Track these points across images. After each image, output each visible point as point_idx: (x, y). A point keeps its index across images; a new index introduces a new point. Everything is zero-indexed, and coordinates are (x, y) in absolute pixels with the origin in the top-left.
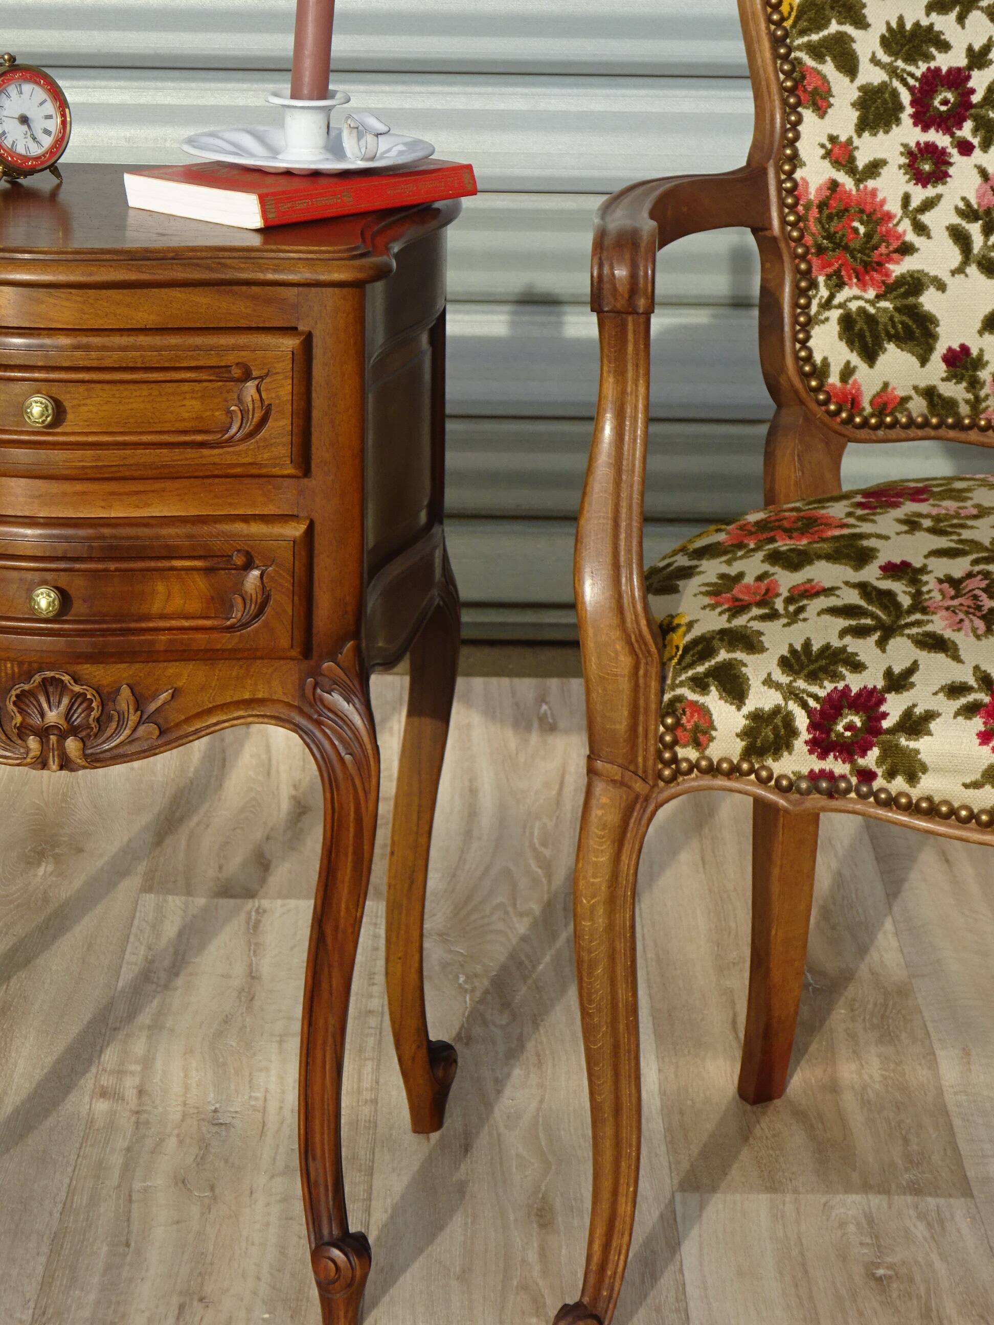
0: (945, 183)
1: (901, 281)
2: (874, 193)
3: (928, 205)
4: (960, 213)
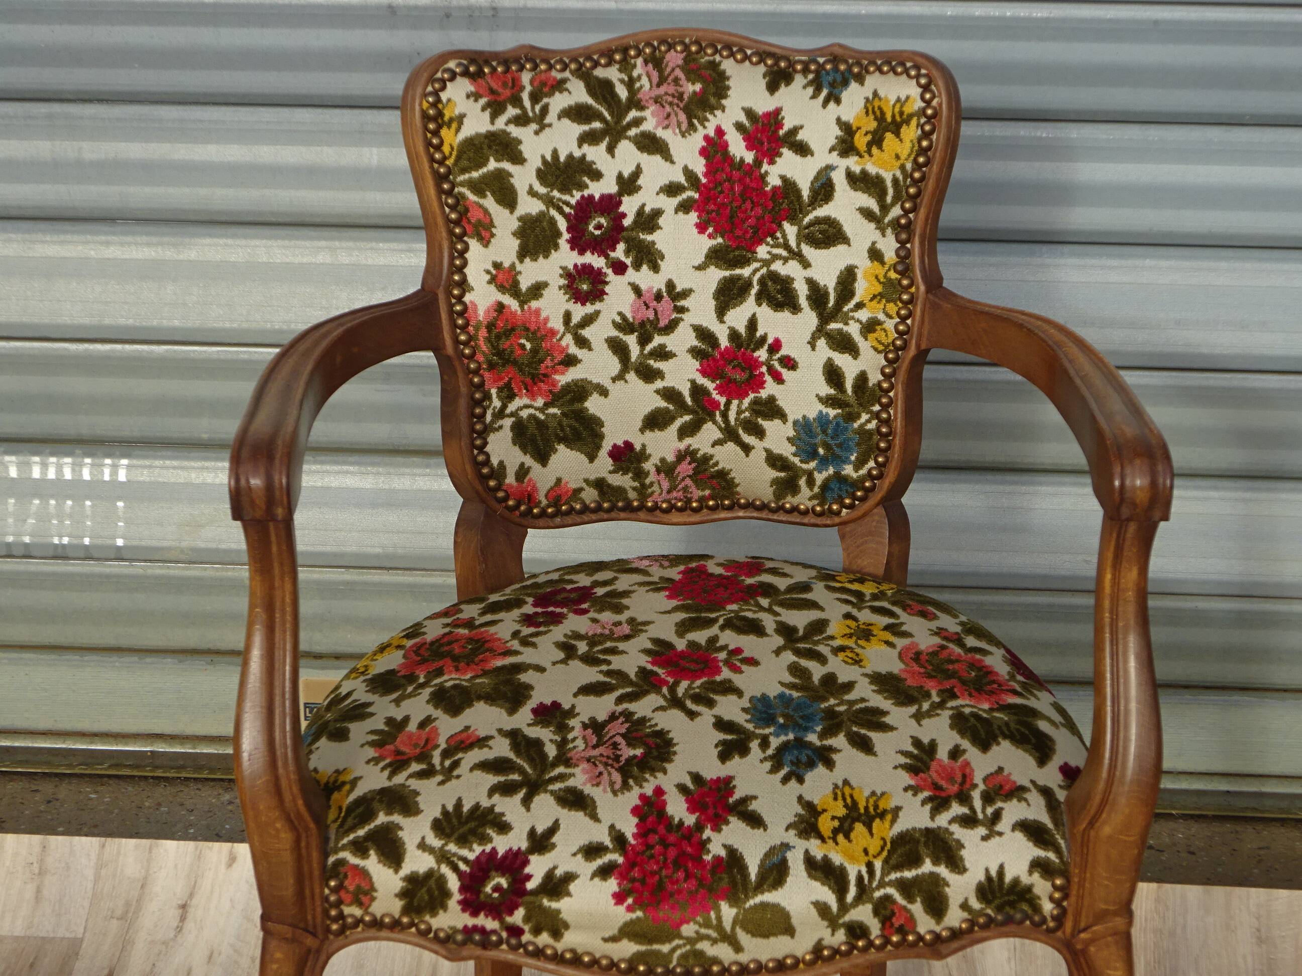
0: (602, 300)
1: (567, 388)
2: (537, 312)
3: (588, 320)
4: (616, 325)
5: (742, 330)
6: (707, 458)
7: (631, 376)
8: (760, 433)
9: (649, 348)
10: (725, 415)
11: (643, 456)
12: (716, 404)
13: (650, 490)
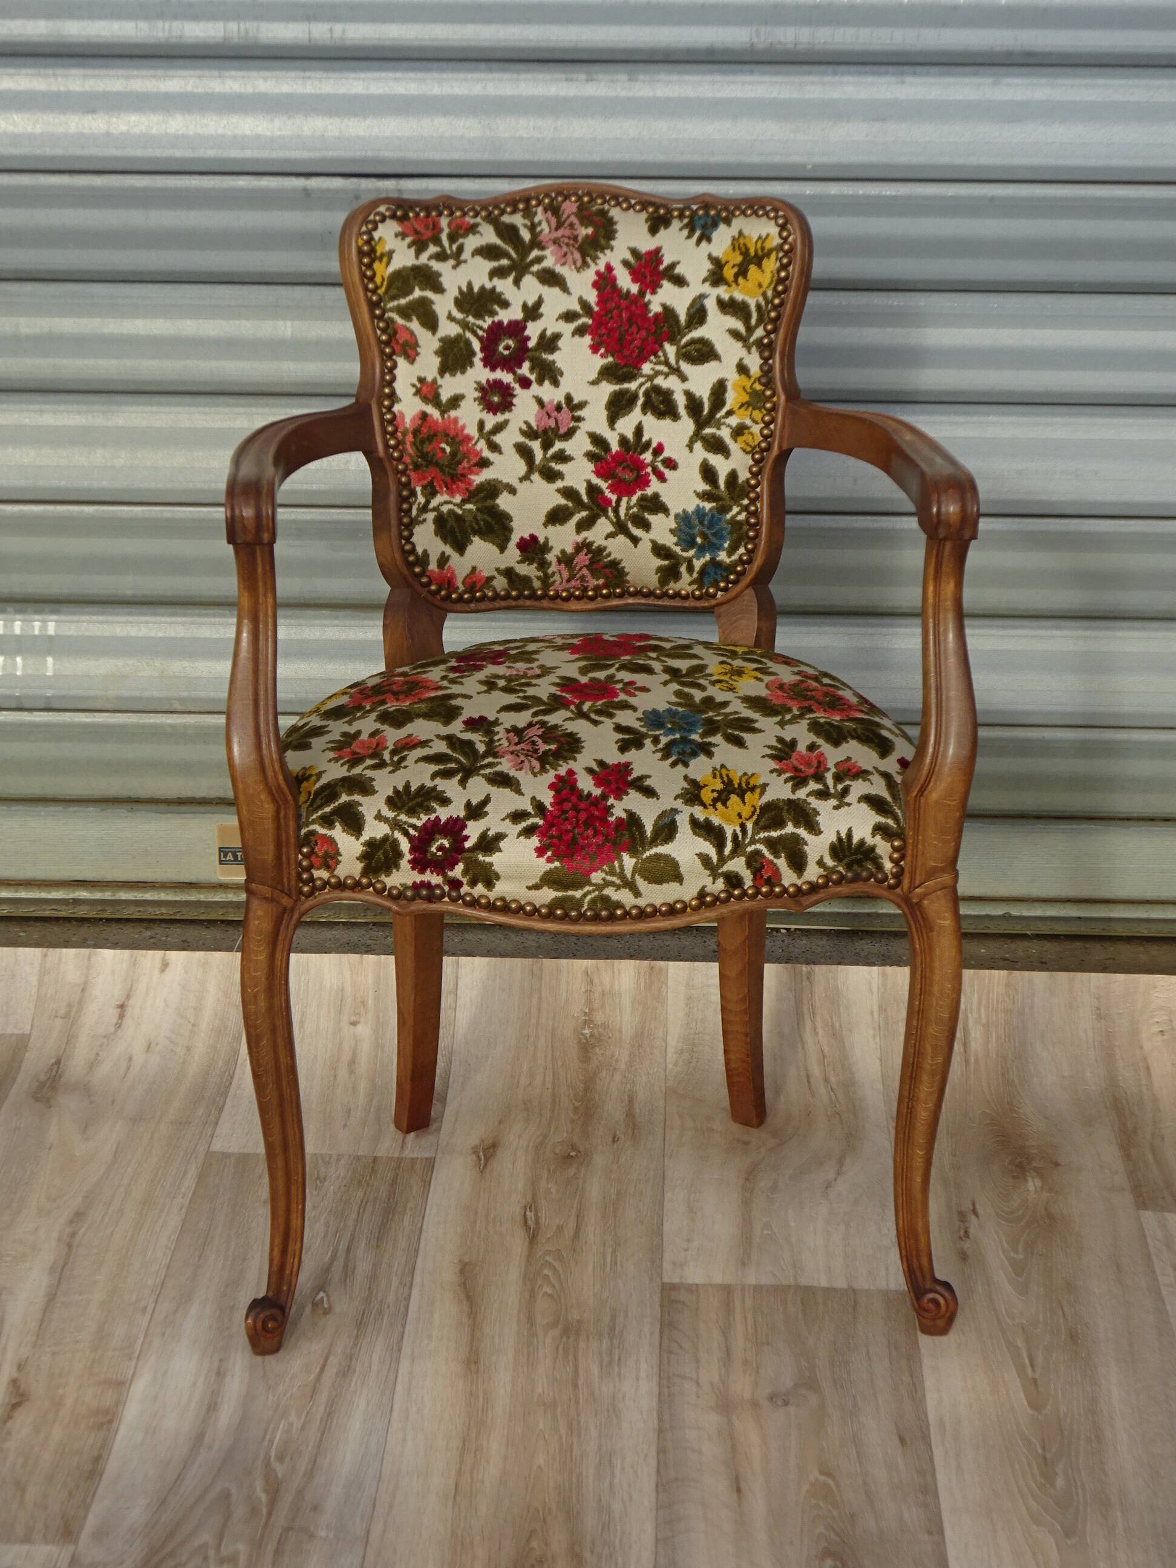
0: (510, 411)
1: (481, 487)
2: (456, 420)
3: (499, 428)
4: (523, 433)
5: (630, 435)
6: (601, 550)
7: (536, 477)
8: (646, 526)
9: (551, 452)
10: (616, 511)
11: (546, 548)
12: (608, 502)
13: (552, 580)
